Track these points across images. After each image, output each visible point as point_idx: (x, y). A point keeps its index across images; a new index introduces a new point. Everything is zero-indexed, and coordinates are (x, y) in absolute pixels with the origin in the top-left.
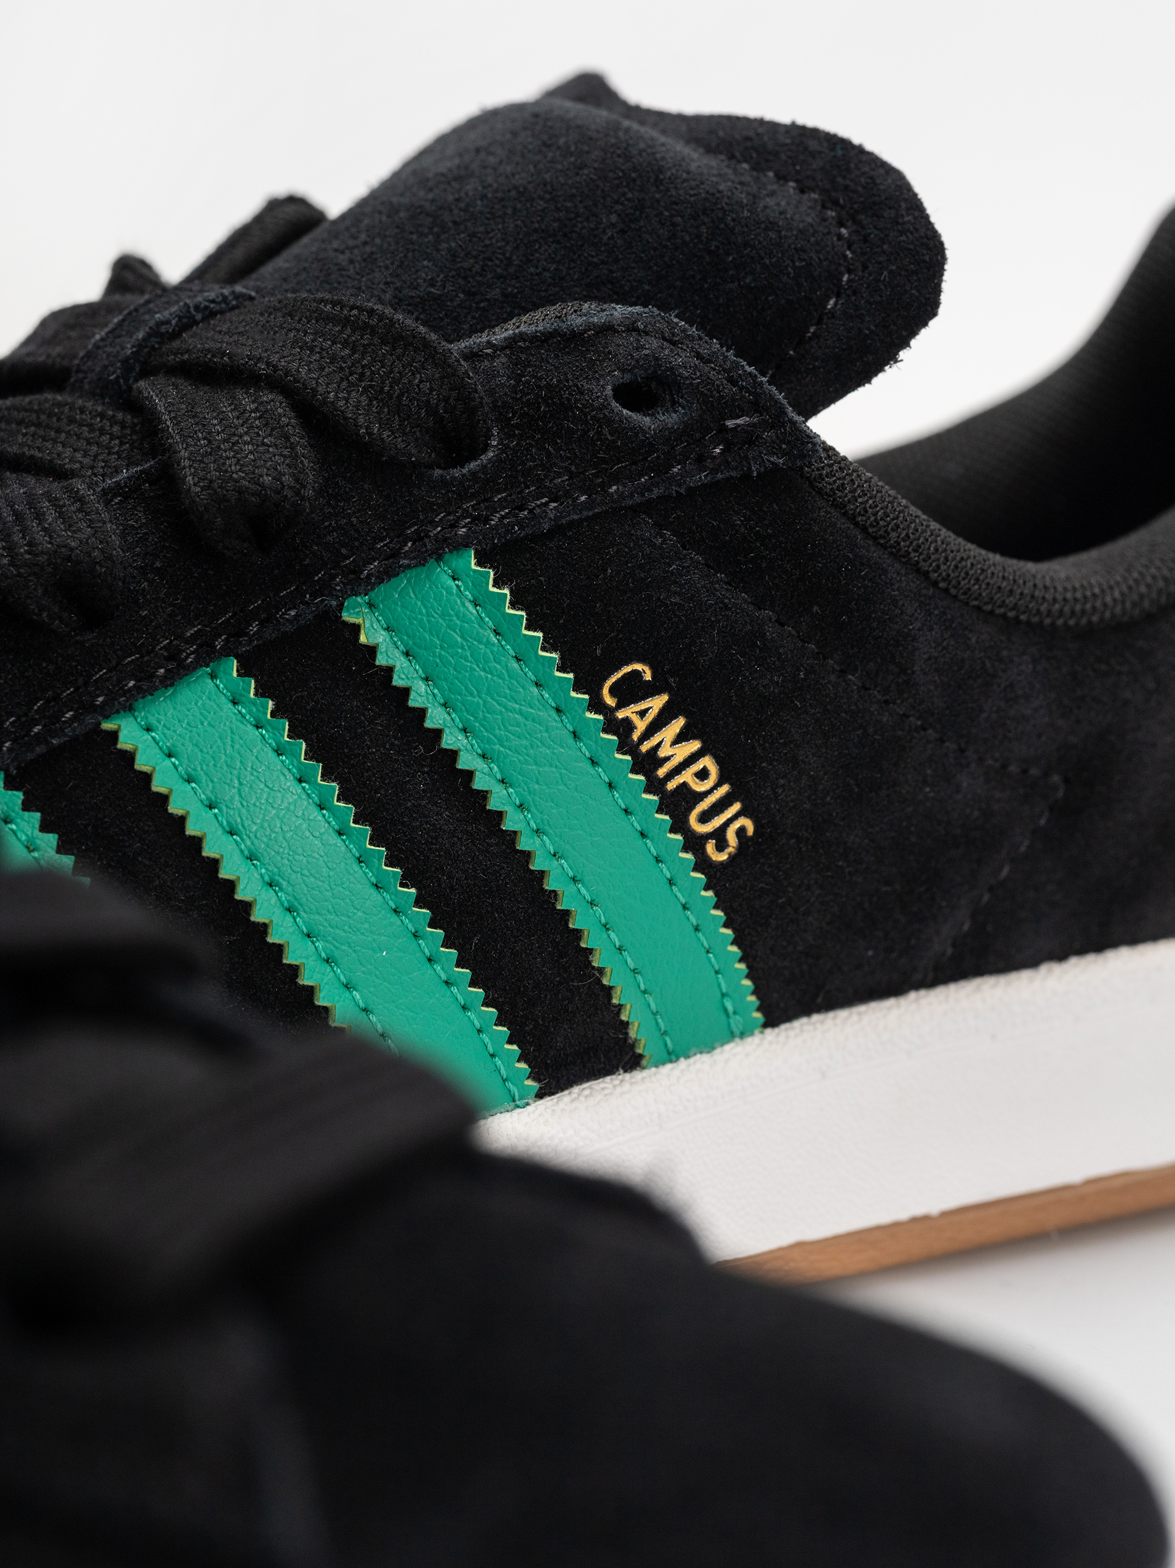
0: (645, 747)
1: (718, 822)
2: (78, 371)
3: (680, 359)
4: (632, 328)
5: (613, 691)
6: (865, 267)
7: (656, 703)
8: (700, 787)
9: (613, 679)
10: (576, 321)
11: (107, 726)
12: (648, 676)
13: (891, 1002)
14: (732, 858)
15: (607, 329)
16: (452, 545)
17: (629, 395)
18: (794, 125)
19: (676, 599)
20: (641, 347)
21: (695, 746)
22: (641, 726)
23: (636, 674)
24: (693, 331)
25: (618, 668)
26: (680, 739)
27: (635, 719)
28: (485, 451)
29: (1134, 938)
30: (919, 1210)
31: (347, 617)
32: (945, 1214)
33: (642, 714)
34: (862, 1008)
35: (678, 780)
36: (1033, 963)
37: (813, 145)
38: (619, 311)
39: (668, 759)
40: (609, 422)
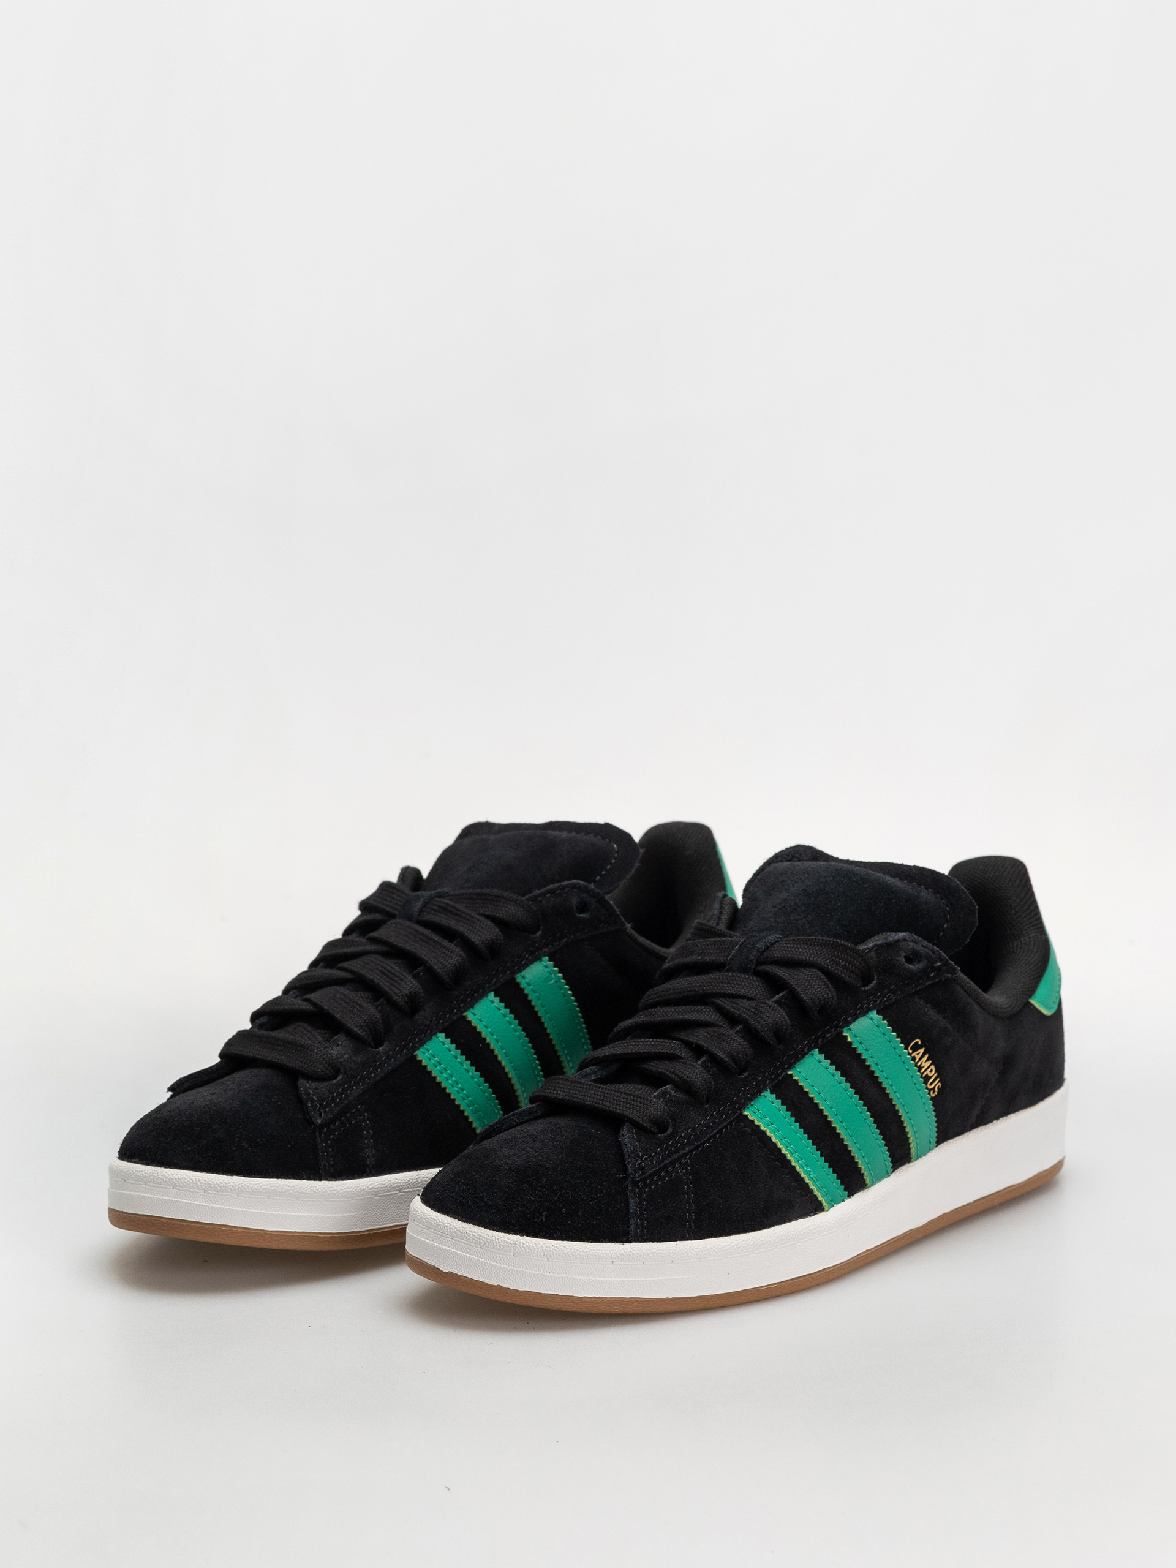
0: (918, 1064)
1: (933, 1086)
2: (729, 964)
3: (919, 948)
4: (905, 940)
5: (911, 1049)
6: (954, 913)
7: (922, 1051)
8: (930, 1075)
9: (910, 1046)
10: (890, 939)
11: (789, 1073)
12: (920, 1043)
13: (961, 1137)
14: (936, 1095)
15: (898, 941)
16: (869, 1010)
17: (909, 960)
18: (915, 866)
19: (928, 1020)
20: (909, 945)
21: (930, 1062)
22: (918, 1058)
23: (917, 1043)
24: (920, 939)
25: (913, 1042)
26: (927, 1060)
27: (916, 1056)
28: (873, 980)
29: (1014, 1111)
30: (968, 1202)
31: (844, 1034)
32: (974, 1202)
33: (918, 1054)
34: (955, 1139)
35: (925, 1074)
36: (991, 1121)
37: (925, 873)
38: (901, 935)
39: (924, 1067)
40: (906, 969)
